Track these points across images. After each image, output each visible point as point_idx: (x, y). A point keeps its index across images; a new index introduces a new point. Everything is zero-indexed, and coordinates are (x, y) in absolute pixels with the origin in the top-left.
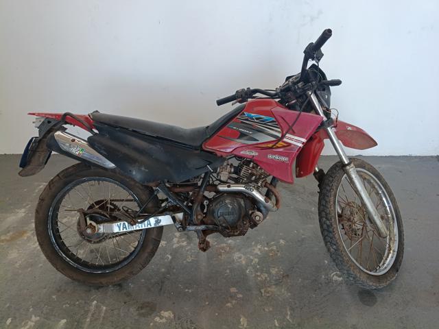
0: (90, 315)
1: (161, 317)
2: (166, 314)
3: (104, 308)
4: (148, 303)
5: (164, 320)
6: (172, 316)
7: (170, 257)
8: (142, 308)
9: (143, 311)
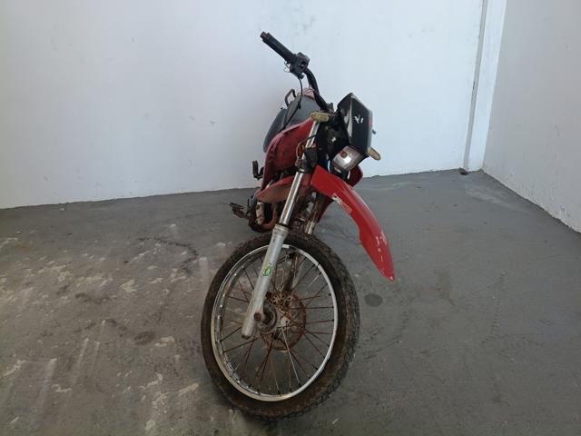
0: (83, 351)
1: (161, 343)
2: (167, 339)
3: (98, 343)
4: (147, 332)
5: (165, 345)
6: (173, 340)
8: (140, 338)
9: (141, 340)
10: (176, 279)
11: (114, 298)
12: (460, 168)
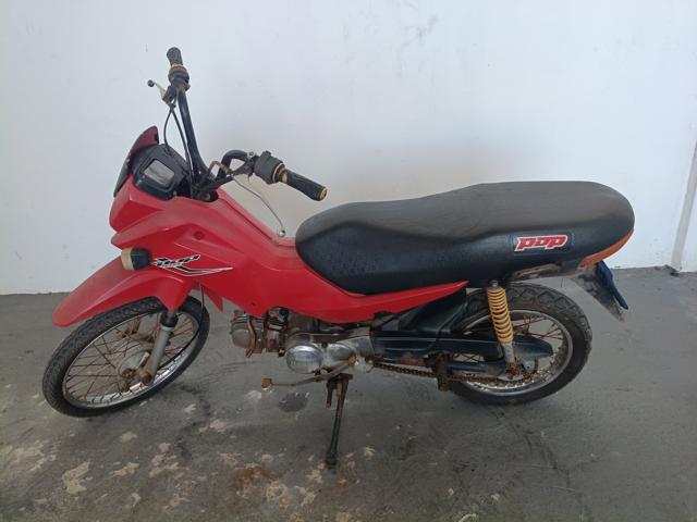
10: (158, 471)
11: (42, 506)
12: (667, 267)
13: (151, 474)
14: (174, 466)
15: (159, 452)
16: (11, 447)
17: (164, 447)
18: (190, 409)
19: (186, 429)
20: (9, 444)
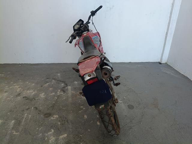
2: (55, 116)
3: (30, 116)
4: (48, 113)
6: (58, 117)
7: (56, 98)
10: (59, 94)
11: (37, 99)
12: (159, 62)
13: (58, 94)
14: (62, 93)
15: (59, 91)
16: (26, 91)
17: (59, 90)
18: (63, 84)
19: (63, 88)
20: (25, 90)
